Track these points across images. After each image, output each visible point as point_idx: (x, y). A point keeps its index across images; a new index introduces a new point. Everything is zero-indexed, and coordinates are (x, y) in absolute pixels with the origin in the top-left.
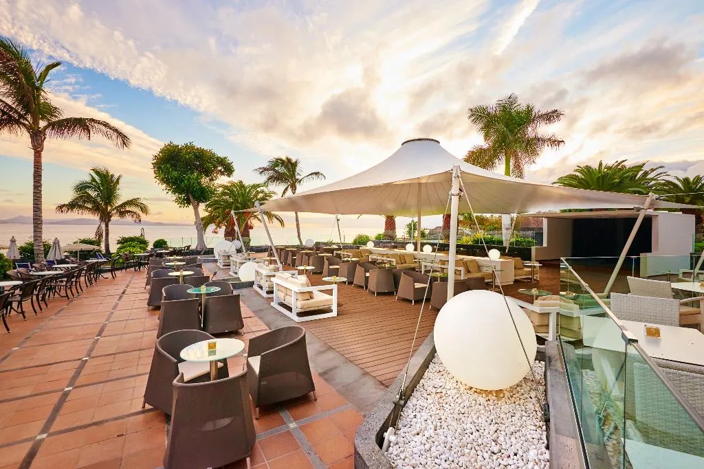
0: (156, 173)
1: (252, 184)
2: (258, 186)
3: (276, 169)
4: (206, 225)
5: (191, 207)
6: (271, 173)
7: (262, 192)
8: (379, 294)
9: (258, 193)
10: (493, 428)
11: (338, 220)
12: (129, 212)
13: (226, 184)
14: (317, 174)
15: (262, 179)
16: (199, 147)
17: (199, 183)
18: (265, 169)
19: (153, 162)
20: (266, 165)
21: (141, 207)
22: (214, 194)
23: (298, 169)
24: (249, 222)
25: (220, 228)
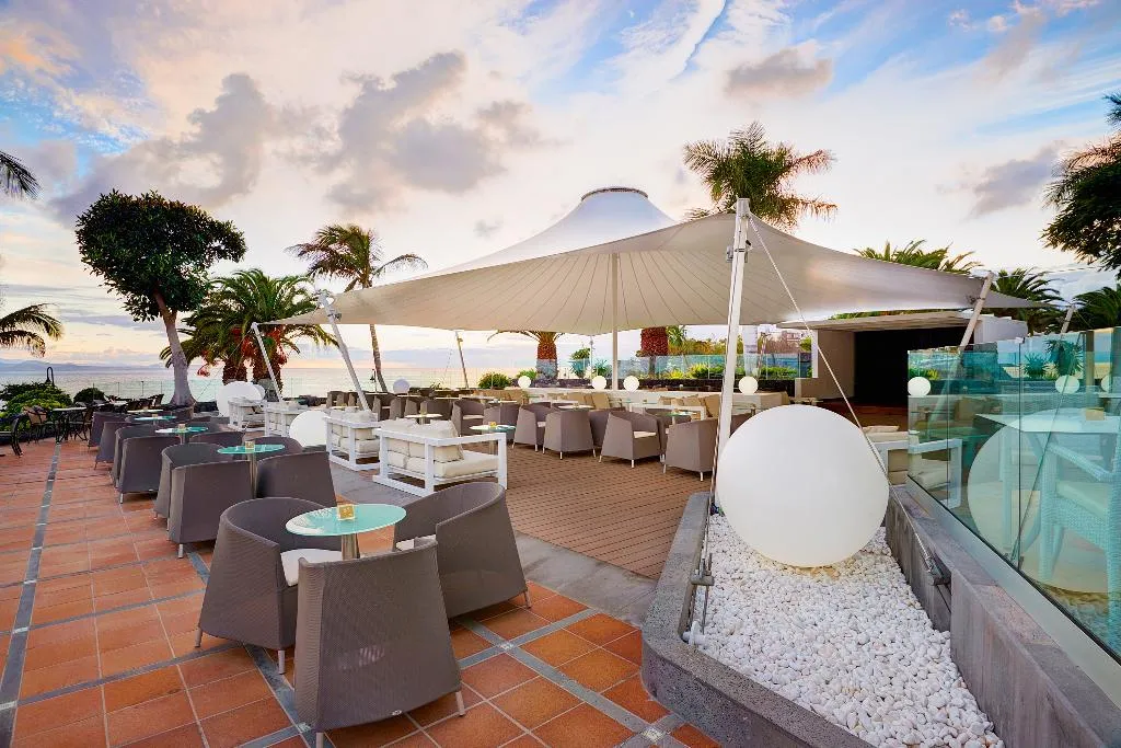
0: (83, 253)
1: (282, 276)
2: (294, 280)
3: (332, 246)
4: (190, 358)
5: (159, 319)
6: (321, 255)
7: (302, 291)
8: (567, 455)
9: (294, 293)
10: (844, 614)
11: (460, 340)
12: (22, 333)
13: (229, 276)
14: (408, 257)
15: (302, 266)
16: (174, 200)
17: (178, 272)
18: (310, 248)
19: (79, 229)
20: (311, 239)
21: (46, 325)
22: (206, 294)
23: (373, 249)
24: (278, 349)
25: (214, 364)
